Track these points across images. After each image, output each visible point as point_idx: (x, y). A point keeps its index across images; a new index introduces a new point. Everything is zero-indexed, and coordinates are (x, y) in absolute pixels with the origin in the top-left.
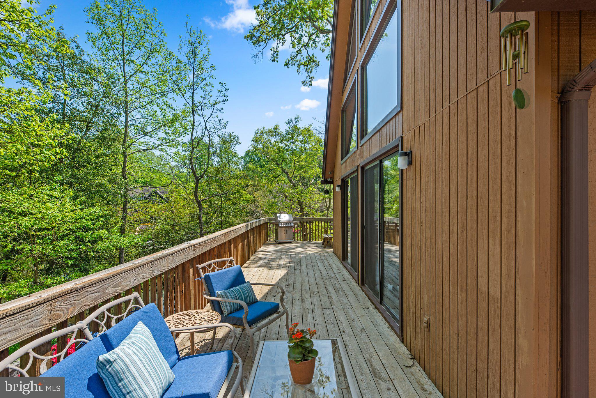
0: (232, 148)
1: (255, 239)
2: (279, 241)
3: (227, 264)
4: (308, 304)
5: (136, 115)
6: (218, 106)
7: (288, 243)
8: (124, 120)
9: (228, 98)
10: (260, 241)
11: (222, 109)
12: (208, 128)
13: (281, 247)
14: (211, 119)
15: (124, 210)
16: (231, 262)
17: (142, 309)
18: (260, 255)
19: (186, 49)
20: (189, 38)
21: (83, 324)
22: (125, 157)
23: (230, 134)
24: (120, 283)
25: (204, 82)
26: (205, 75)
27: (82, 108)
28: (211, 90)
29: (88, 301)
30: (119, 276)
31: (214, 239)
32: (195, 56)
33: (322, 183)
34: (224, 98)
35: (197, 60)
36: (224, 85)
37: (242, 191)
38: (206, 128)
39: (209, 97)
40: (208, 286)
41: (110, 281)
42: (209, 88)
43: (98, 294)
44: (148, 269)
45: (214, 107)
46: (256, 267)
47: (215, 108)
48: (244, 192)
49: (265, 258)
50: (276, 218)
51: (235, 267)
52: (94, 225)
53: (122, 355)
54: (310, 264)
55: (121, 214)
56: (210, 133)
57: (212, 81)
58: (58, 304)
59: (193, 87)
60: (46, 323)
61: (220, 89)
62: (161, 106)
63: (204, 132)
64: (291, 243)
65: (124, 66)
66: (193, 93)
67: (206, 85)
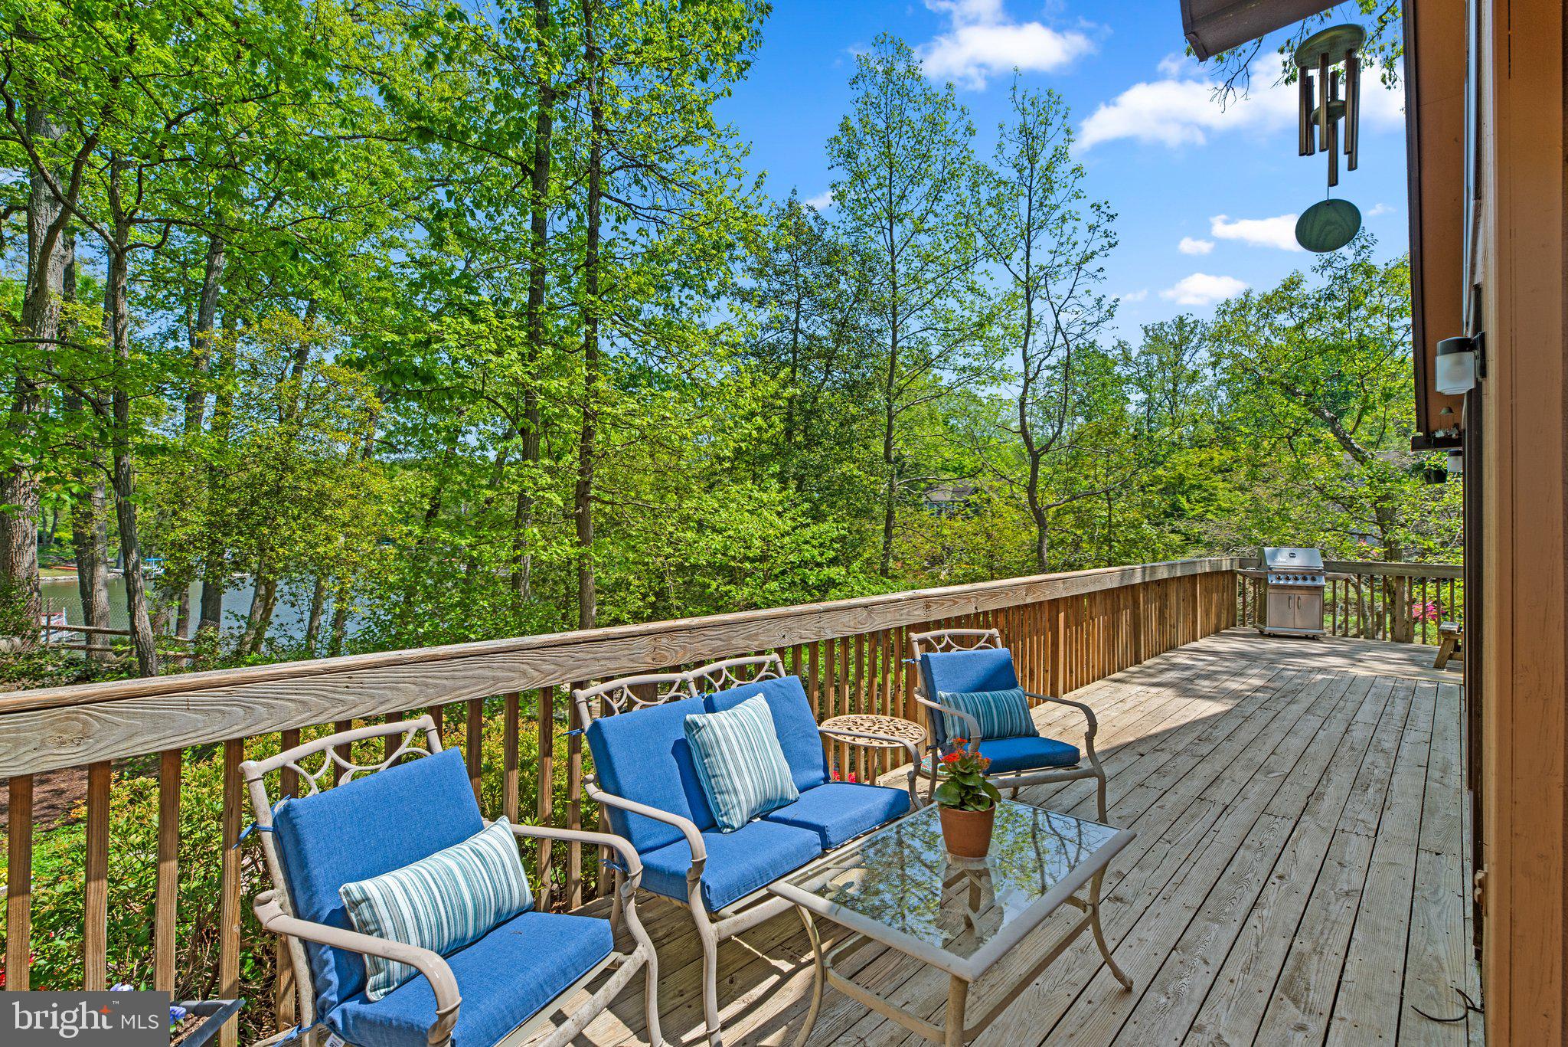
0: (1186, 358)
1: (1171, 612)
2: (1267, 630)
3: (981, 644)
4: (1223, 794)
5: (914, 324)
6: (1090, 267)
7: (1306, 638)
8: (889, 341)
9: (1117, 238)
10: (1195, 622)
11: (1102, 269)
12: (1063, 326)
13: (1272, 645)
14: (1071, 301)
15: (887, 531)
16: (991, 640)
17: (777, 680)
18: (1181, 659)
19: (1013, 149)
20: (1019, 119)
21: (689, 675)
22: (890, 418)
23: (1181, 318)
24: (757, 635)
25: (1057, 214)
26: (1058, 195)
27: (822, 332)
28: (1075, 228)
29: (703, 649)
30: (754, 624)
31: (993, 593)
32: (1032, 161)
33: (1417, 445)
34: (1105, 242)
35: (1037, 166)
36: (1104, 208)
37: (1217, 480)
38: (1058, 328)
39: (1070, 246)
40: (925, 679)
41: (738, 627)
42: (1068, 228)
43: (719, 643)
44: (810, 623)
45: (1080, 269)
46: (1142, 684)
47: (1082, 273)
48: (1221, 485)
49: (1187, 668)
50: (1261, 562)
51: (1001, 651)
52: (821, 555)
53: (714, 722)
54: (1326, 704)
55: (881, 539)
56: (1069, 337)
57: (1075, 206)
58: (664, 641)
59: (1027, 233)
60: (649, 662)
61: (1093, 221)
62: (961, 294)
63: (1052, 338)
64: (1314, 638)
65: (891, 230)
66: (1028, 247)
67: (1063, 219)
